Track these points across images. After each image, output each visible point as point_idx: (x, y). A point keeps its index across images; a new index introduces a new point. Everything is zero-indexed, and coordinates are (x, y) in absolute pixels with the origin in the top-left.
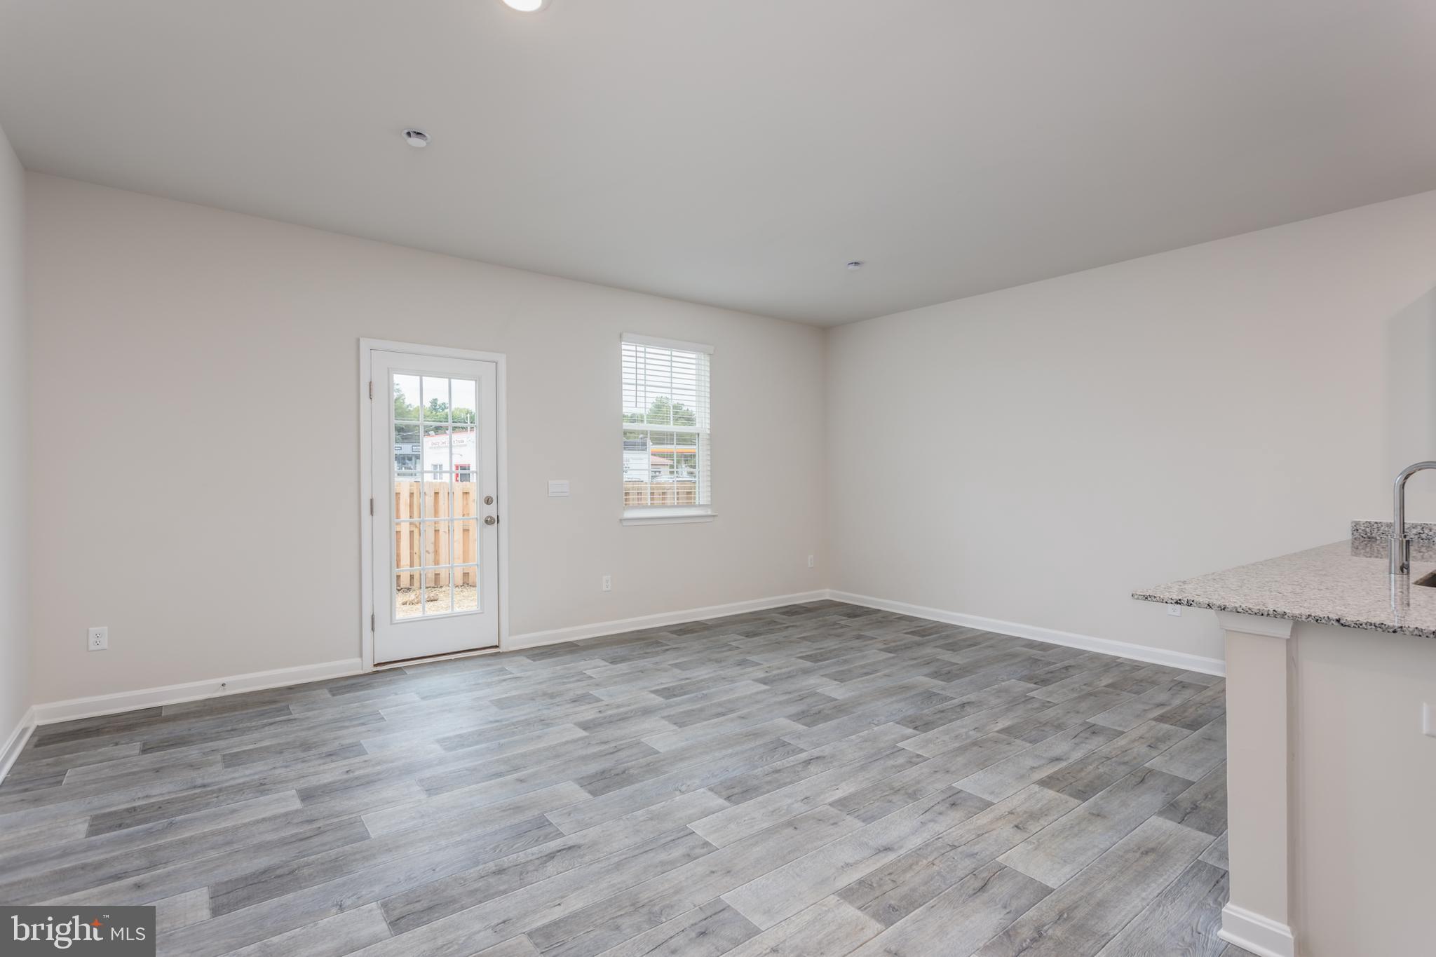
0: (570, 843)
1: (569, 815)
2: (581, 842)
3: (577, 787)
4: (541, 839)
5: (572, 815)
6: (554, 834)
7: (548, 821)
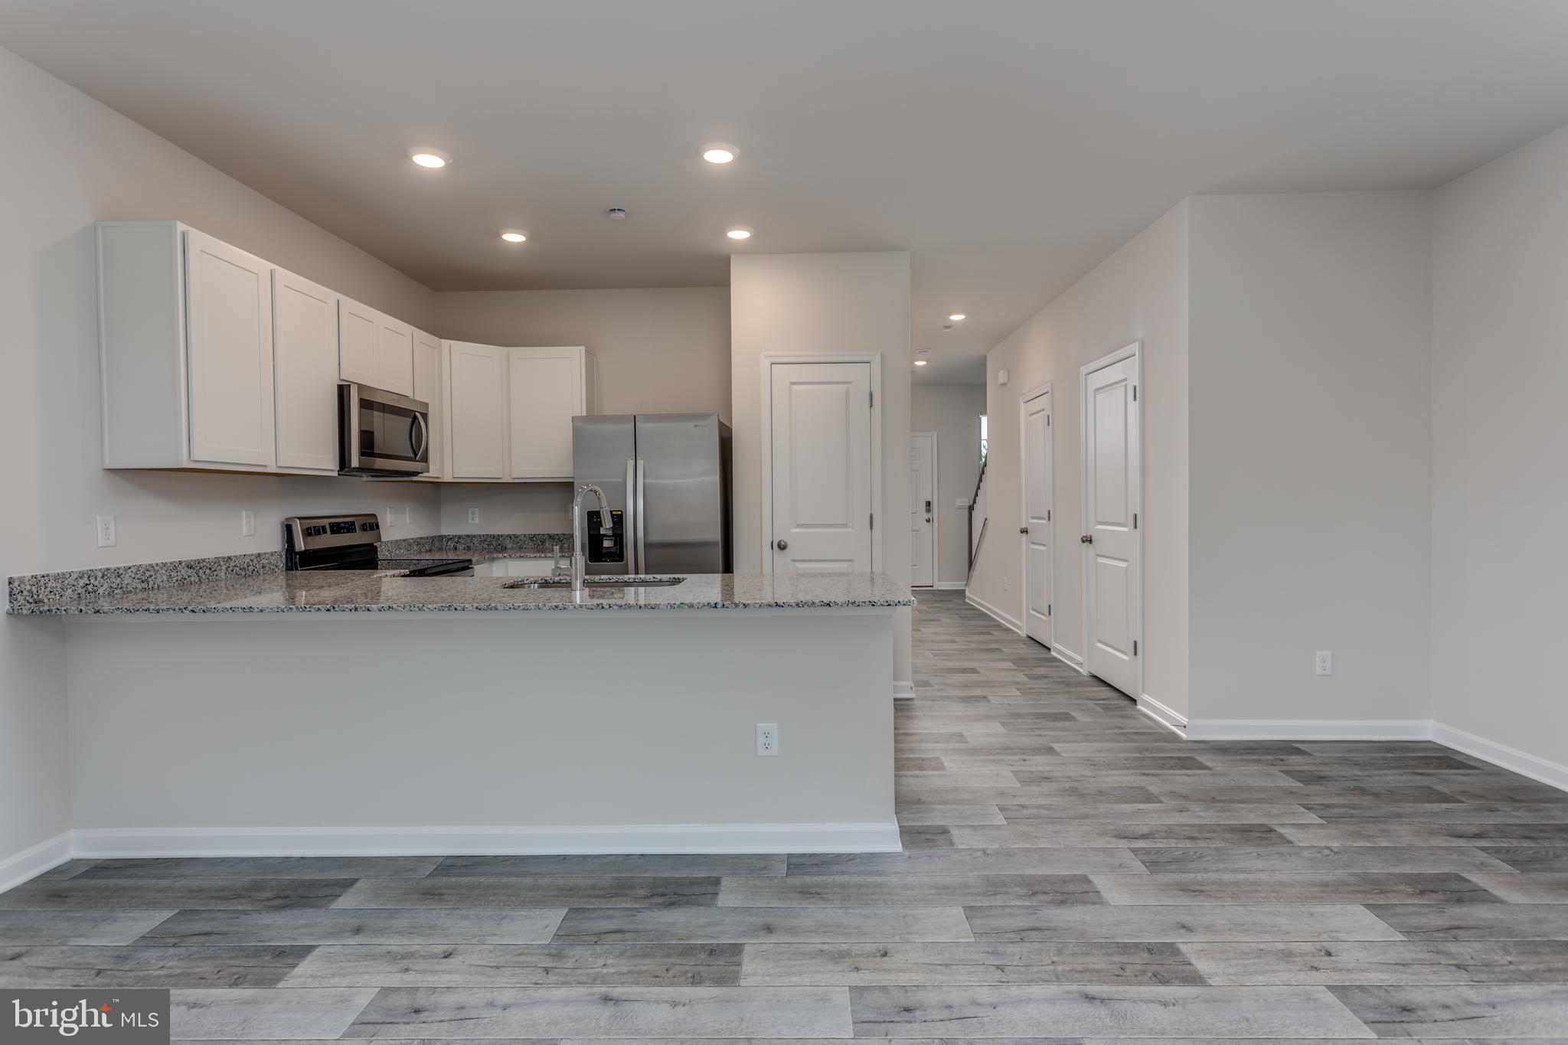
0: (1124, 841)
1: (1120, 865)
2: (1113, 840)
3: (1104, 893)
4: (1154, 852)
5: (1118, 864)
6: (1139, 853)
7: (1146, 866)
